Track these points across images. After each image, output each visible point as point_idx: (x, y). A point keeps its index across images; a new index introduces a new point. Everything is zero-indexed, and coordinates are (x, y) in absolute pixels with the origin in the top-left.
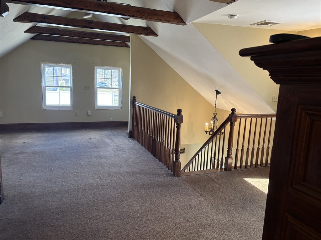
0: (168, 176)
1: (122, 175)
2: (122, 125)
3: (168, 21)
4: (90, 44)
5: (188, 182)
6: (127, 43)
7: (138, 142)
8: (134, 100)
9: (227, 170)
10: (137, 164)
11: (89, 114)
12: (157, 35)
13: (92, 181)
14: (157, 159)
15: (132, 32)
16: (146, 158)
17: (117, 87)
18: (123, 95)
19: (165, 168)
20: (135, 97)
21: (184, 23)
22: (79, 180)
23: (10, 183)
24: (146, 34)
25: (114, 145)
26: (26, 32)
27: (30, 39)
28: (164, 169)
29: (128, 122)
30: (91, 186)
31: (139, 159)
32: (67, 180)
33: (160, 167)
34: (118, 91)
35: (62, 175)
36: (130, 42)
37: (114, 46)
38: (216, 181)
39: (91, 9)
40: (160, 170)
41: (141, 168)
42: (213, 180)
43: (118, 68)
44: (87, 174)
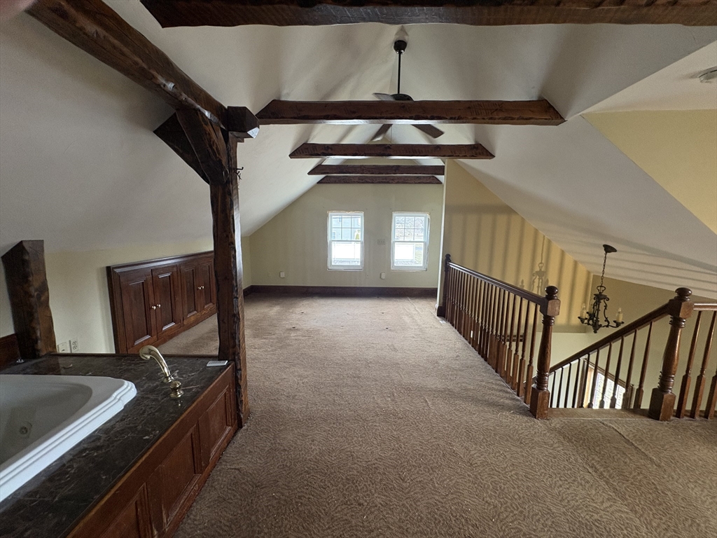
0: (521, 413)
1: (429, 395)
2: (428, 294)
3: (526, 119)
4: (388, 183)
5: (570, 441)
6: (438, 177)
7: (453, 325)
8: (447, 259)
9: (658, 419)
10: (455, 372)
11: (383, 277)
12: (493, 156)
13: (379, 401)
14: (489, 367)
15: (451, 154)
16: (469, 361)
17: (422, 240)
18: (429, 250)
19: (509, 390)
20: (450, 255)
21: (562, 118)
22: (359, 395)
23: (267, 383)
24: (473, 157)
25: (416, 327)
26: (311, 173)
27: (318, 183)
28: (507, 392)
29: (436, 290)
30: (377, 415)
31: (458, 362)
32: (341, 391)
33: (500, 388)
34: (423, 246)
35: (336, 379)
36: (443, 174)
37: (419, 183)
38: (640, 447)
39: (389, 116)
40: (501, 393)
41: (463, 385)
42: (633, 444)
43: (425, 215)
44: (374, 383)
